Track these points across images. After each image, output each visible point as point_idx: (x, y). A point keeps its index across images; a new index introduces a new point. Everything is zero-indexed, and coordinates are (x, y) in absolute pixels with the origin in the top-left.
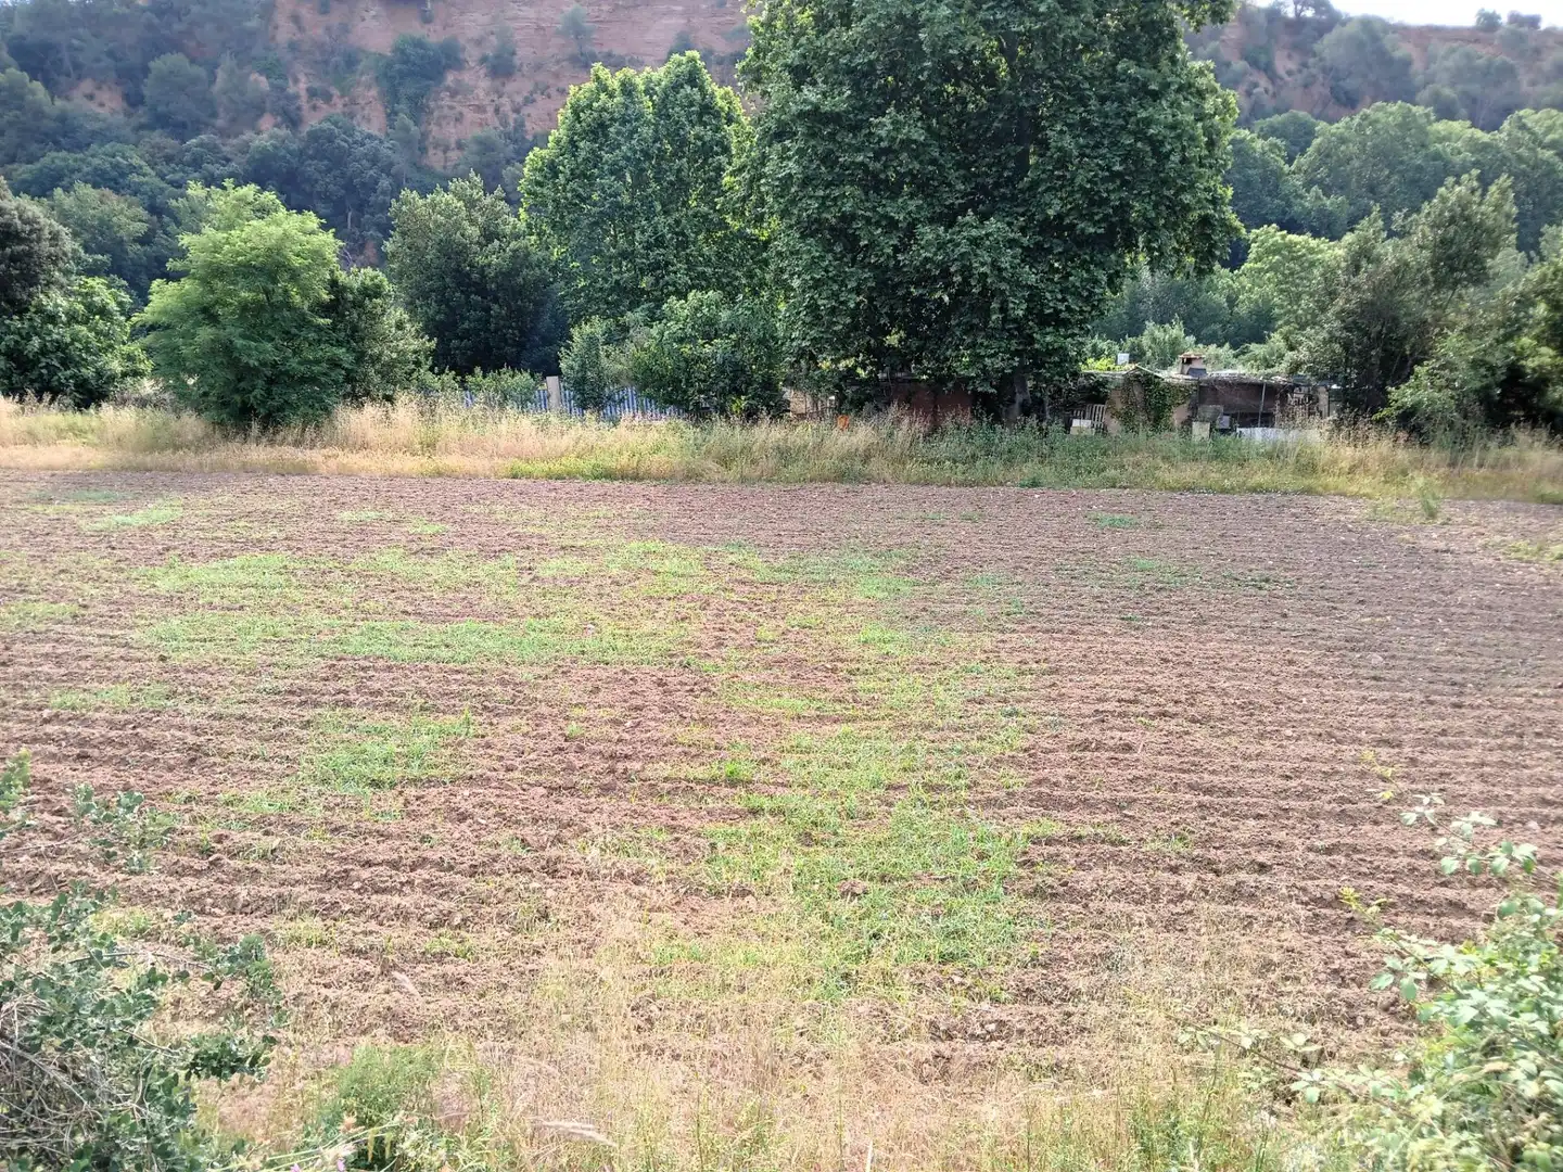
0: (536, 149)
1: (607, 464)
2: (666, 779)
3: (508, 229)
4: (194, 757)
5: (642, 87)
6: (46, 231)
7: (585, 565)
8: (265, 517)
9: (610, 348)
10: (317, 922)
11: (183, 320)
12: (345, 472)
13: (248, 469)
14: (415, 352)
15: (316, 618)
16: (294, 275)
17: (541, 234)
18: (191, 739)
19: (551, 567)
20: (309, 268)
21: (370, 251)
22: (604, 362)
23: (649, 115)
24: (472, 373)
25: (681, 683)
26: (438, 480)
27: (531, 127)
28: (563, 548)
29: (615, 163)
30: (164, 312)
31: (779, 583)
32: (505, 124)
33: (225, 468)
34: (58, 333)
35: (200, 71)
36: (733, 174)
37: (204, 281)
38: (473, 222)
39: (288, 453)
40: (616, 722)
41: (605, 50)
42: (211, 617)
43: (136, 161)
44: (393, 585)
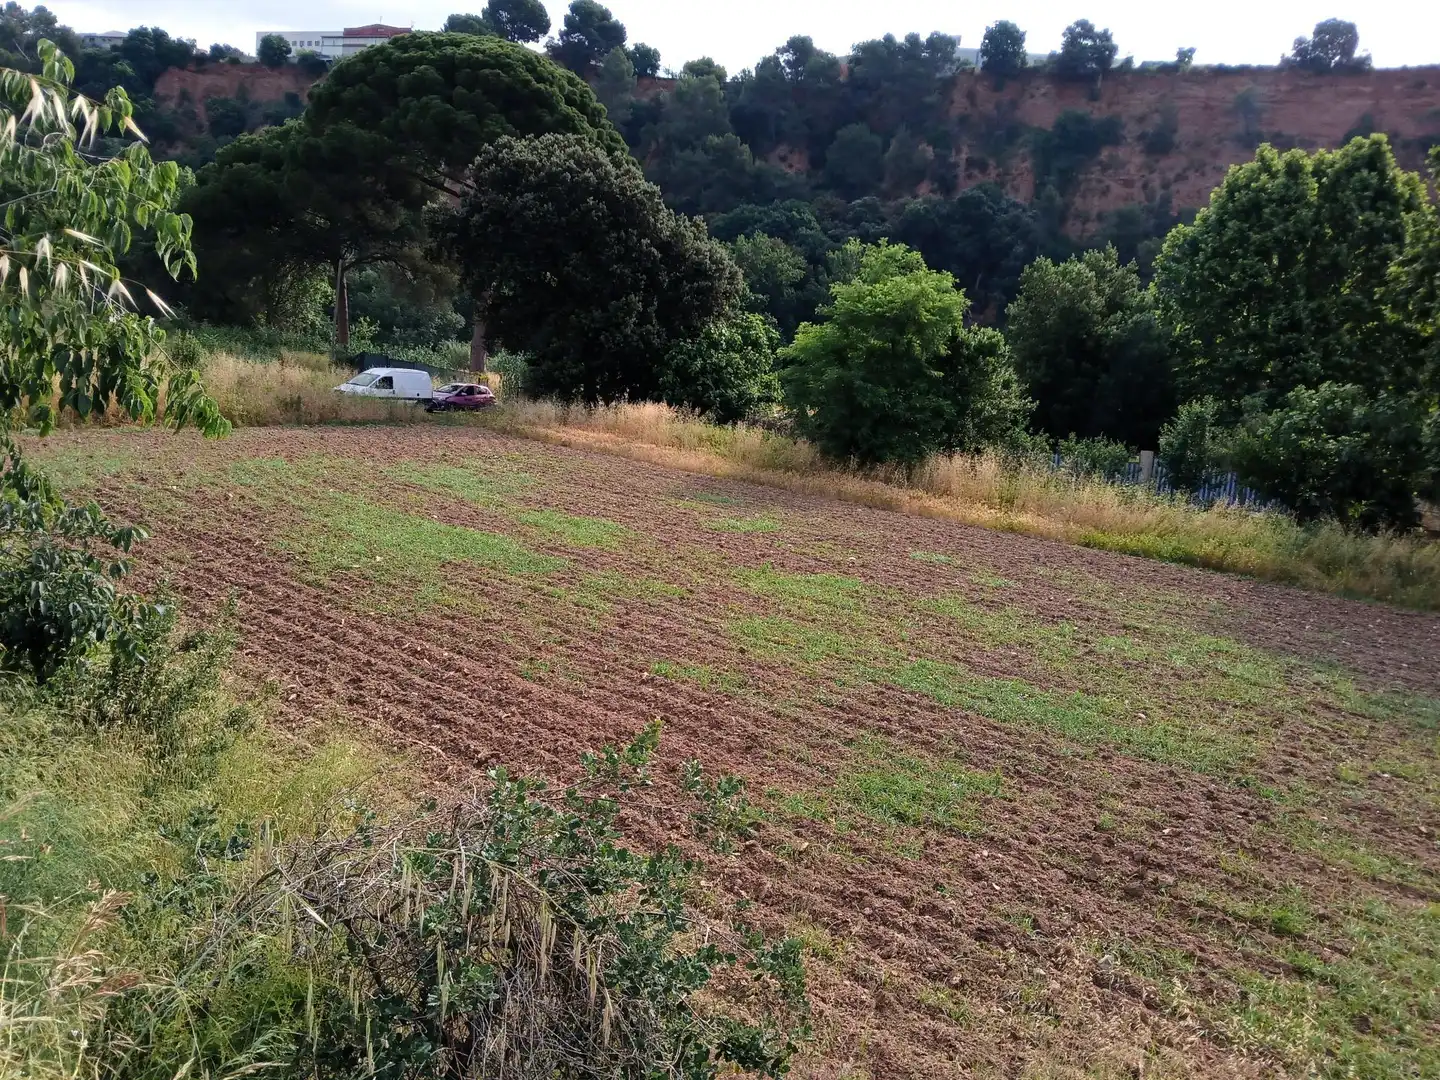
0: (1181, 226)
1: (1188, 548)
2: (1200, 904)
3: (1135, 302)
4: (751, 746)
5: (1310, 169)
6: (727, 272)
7: (1145, 650)
8: (848, 543)
9: (1217, 430)
10: (826, 934)
11: (818, 358)
12: (924, 514)
13: (841, 497)
14: (1014, 411)
15: (875, 644)
16: (921, 328)
17: (1167, 308)
18: (751, 728)
19: (1110, 643)
20: (935, 324)
21: (991, 312)
22: (1208, 443)
23: (1313, 195)
24: (1066, 438)
25: (1235, 803)
26: (1011, 536)
27: (1177, 203)
28: (1125, 627)
29: (1263, 243)
30: (804, 349)
31: (1373, 718)
32: (1150, 198)
33: (822, 493)
34: (717, 357)
35: (878, 140)
36: (1402, 264)
37: (843, 327)
38: (1100, 292)
39: (878, 487)
40: (1153, 826)
41: (1275, 129)
42: (786, 623)
43: (807, 216)
44: (948, 628)
